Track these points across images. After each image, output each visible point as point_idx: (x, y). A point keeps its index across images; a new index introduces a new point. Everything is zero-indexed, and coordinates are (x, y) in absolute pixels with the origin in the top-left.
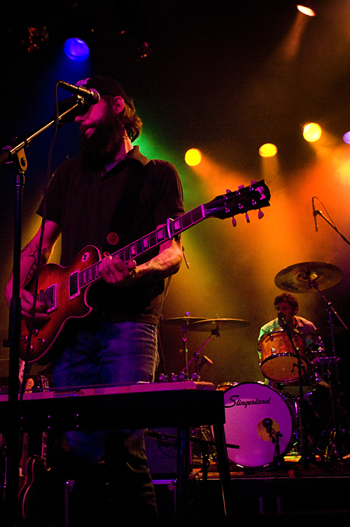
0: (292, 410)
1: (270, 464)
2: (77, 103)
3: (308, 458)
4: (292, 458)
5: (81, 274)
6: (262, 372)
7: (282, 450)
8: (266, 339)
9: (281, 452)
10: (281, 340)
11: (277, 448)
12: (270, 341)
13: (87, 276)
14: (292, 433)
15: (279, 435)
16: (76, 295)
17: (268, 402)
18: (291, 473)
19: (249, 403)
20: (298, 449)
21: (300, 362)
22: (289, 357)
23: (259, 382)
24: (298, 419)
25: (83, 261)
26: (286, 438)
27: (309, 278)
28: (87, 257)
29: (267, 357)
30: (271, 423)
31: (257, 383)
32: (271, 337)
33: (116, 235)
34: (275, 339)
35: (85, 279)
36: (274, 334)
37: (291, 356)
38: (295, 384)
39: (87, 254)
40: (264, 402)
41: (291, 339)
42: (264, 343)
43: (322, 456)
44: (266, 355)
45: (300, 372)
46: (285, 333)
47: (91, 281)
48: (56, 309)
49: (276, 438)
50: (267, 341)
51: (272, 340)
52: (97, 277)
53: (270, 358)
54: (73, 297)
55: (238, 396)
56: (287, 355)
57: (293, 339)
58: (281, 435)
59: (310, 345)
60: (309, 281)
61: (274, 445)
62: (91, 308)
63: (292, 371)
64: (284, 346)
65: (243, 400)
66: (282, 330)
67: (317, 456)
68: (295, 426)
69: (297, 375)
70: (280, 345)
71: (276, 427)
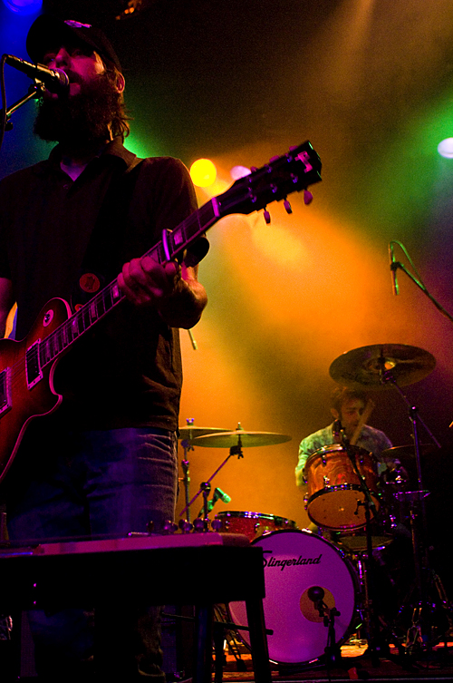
0: (354, 573)
1: (319, 658)
2: (35, 90)
3: (378, 649)
4: (354, 649)
5: (43, 345)
6: (309, 514)
7: (339, 635)
8: (316, 462)
9: (337, 640)
10: (338, 464)
11: (332, 633)
12: (321, 466)
13: (51, 345)
14: (355, 611)
15: (334, 612)
16: (37, 379)
17: (317, 561)
18: (353, 672)
19: (288, 563)
20: (363, 635)
21: (367, 499)
22: (352, 492)
23: (304, 530)
24: (363, 587)
25: (45, 324)
26: (345, 619)
27: (383, 368)
28: (51, 317)
29: (317, 490)
30: (322, 594)
31: (301, 532)
32: (323, 460)
33: (94, 277)
34: (328, 463)
35: (48, 352)
36: (328, 455)
37: (353, 489)
38: (359, 533)
39: (51, 312)
40: (311, 561)
41: (354, 462)
42: (312, 468)
43: (398, 645)
44: (315, 486)
45: (367, 514)
46: (345, 454)
47: (57, 353)
48: (9, 409)
49: (330, 618)
50: (316, 466)
51: (325, 464)
52: (66, 345)
53: (321, 492)
54: (32, 384)
55: (270, 552)
56: (347, 487)
57: (358, 464)
58: (338, 614)
59: (383, 473)
60: (383, 372)
61: (327, 628)
62: (60, 397)
63: (356, 513)
64: (344, 473)
65: (278, 558)
66: (341, 448)
67: (392, 646)
68: (359, 599)
69: (363, 520)
70: (338, 472)
71: (329, 600)
